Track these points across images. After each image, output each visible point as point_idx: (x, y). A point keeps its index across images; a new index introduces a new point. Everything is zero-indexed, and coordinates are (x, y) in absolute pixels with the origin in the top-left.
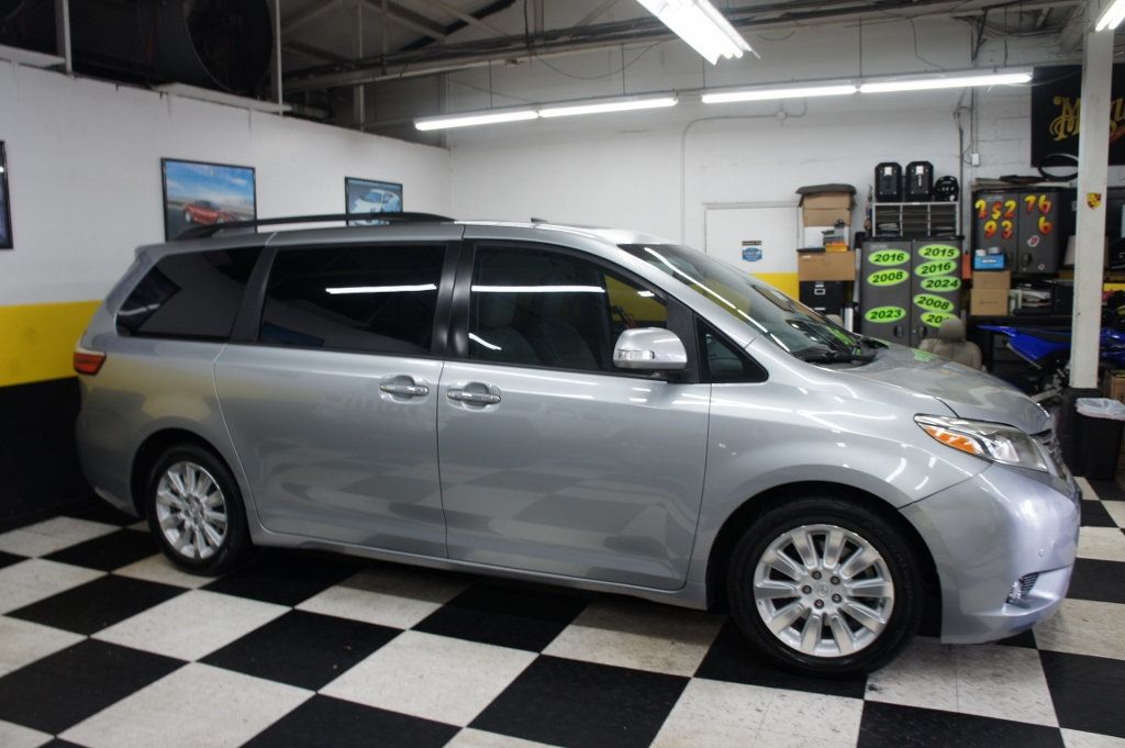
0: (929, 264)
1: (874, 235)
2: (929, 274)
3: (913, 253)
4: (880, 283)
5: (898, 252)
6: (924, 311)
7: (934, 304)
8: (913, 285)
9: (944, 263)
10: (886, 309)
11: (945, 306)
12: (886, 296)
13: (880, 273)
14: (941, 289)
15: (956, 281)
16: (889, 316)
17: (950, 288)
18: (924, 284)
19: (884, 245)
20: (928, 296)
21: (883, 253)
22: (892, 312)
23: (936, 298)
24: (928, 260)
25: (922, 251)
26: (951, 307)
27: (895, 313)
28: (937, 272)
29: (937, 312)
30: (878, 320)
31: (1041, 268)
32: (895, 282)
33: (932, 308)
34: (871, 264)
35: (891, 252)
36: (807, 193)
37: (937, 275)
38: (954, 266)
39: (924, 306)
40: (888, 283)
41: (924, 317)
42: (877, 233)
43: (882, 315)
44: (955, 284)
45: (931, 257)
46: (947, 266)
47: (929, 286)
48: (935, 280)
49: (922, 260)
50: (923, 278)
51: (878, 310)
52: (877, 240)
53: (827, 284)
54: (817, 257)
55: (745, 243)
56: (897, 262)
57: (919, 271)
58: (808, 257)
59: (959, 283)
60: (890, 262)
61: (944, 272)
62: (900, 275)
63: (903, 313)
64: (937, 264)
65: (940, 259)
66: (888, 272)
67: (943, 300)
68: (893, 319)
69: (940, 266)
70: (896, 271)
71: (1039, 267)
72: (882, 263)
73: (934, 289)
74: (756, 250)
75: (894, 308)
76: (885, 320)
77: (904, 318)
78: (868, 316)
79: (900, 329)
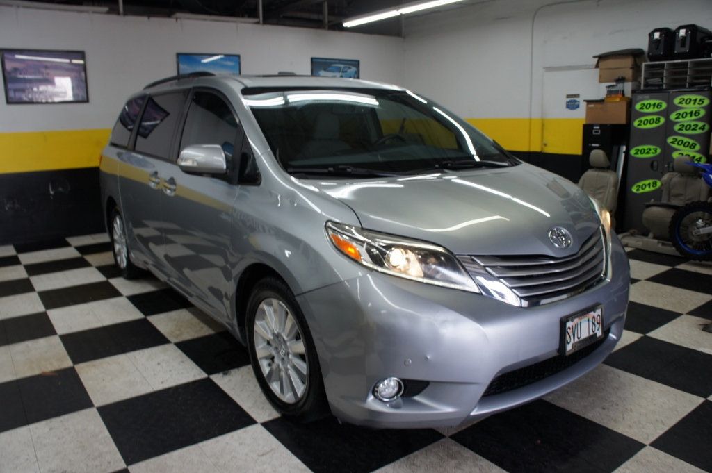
0: (681, 111)
1: (642, 88)
2: (681, 120)
3: (670, 102)
4: (643, 127)
5: (657, 102)
6: (676, 150)
7: (684, 144)
8: (668, 129)
9: (694, 110)
10: (646, 147)
11: (693, 146)
12: (647, 137)
13: (643, 119)
14: (691, 132)
15: (704, 126)
16: (648, 153)
17: (699, 131)
18: (677, 128)
19: (647, 96)
20: (679, 138)
21: (646, 102)
22: (650, 149)
23: (685, 140)
24: (682, 108)
25: (677, 101)
26: (698, 147)
27: (653, 151)
28: (688, 118)
29: (687, 151)
30: (640, 156)
32: (654, 125)
33: (681, 147)
34: (636, 111)
35: (652, 102)
36: (602, 58)
37: (688, 120)
38: (703, 112)
39: (675, 146)
40: (649, 126)
41: (675, 155)
42: (645, 86)
43: (643, 151)
44: (703, 128)
45: (684, 105)
46: (697, 113)
47: (680, 129)
48: (686, 124)
49: (677, 108)
50: (676, 123)
51: (640, 148)
52: (644, 92)
53: (602, 126)
54: (599, 106)
55: (568, 96)
56: (656, 110)
57: (673, 117)
58: (592, 106)
59: (706, 127)
60: (651, 110)
61: (694, 118)
62: (658, 120)
63: (659, 151)
64: (688, 111)
65: (692, 107)
66: (649, 118)
67: (692, 142)
68: (651, 155)
69: (691, 113)
70: (655, 117)
72: (645, 110)
73: (684, 132)
74: (575, 101)
75: (652, 147)
76: (645, 156)
77: (659, 155)
78: (632, 152)
79: (655, 163)
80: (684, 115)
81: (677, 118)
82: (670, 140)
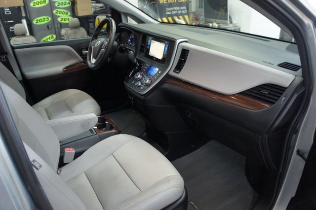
4: (36, 6)
6: (59, 17)
7: (62, 13)
8: (52, 5)
10: (42, 18)
11: (67, 13)
12: (41, 12)
13: (36, 1)
14: (64, 6)
16: (44, 21)
17: (68, 5)
18: (56, 5)
20: (59, 10)
23: (62, 10)
26: (69, 13)
27: (46, 19)
29: (64, 16)
30: (39, 23)
32: (43, 5)
33: (61, 15)
39: (58, 14)
40: (40, 6)
41: (59, 19)
43: (40, 21)
47: (58, 5)
48: (60, 2)
50: (55, 2)
51: (38, 19)
53: (10, 8)
59: (70, 3)
62: (45, 1)
63: (50, 19)
66: (39, 1)
67: (65, 11)
68: (46, 22)
73: (60, 6)
75: (46, 17)
76: (42, 23)
77: (51, 20)
78: (34, 22)
79: (50, 26)
82: (54, 12)
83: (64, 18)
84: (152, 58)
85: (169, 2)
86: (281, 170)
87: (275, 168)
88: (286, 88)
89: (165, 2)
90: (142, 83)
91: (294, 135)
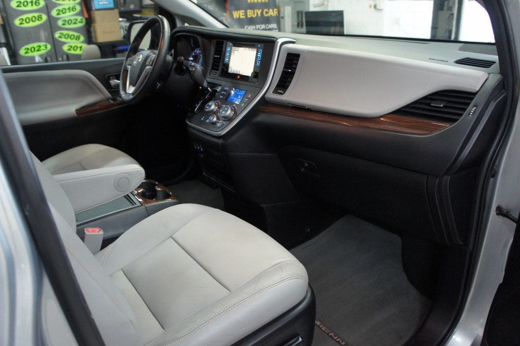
0: (61, 8)
2: (62, 15)
4: (25, 25)
6: (64, 43)
7: (69, 36)
9: (71, 6)
10: (35, 45)
11: (78, 38)
12: (33, 35)
13: (24, 17)
14: (72, 26)
15: (82, 19)
16: (38, 50)
17: (79, 25)
18: (60, 23)
20: (65, 32)
22: (40, 46)
23: (71, 33)
24: (60, 5)
26: (82, 38)
28: (68, 14)
29: (74, 43)
30: (31, 54)
31: (132, 7)
32: (37, 23)
33: (69, 40)
34: (14, 9)
37: (68, 15)
38: (78, 8)
39: (63, 40)
40: (31, 24)
41: (65, 48)
43: (33, 50)
44: (81, 22)
46: (74, 9)
47: (64, 24)
48: (67, 19)
49: (55, 5)
50: (58, 19)
51: (29, 46)
56: (35, 7)
57: (54, 13)
59: (84, 21)
60: (30, 8)
61: (72, 13)
62: (40, 18)
63: (49, 47)
64: (66, 7)
65: (68, 3)
66: (30, 16)
67: (76, 34)
68: (42, 52)
69: (69, 9)
70: (36, 15)
71: (131, 7)
72: (23, 8)
73: (67, 26)
75: (41, 44)
76: (36, 54)
77: (51, 50)
78: (22, 52)
79: (49, 58)
80: (63, 11)
81: (58, 14)
82: (57, 35)
83: (73, 45)
84: (234, 76)
85: (249, 16)
86: (471, 247)
87: (461, 244)
88: (475, 94)
89: (241, 17)
90: (218, 118)
91: (492, 180)
